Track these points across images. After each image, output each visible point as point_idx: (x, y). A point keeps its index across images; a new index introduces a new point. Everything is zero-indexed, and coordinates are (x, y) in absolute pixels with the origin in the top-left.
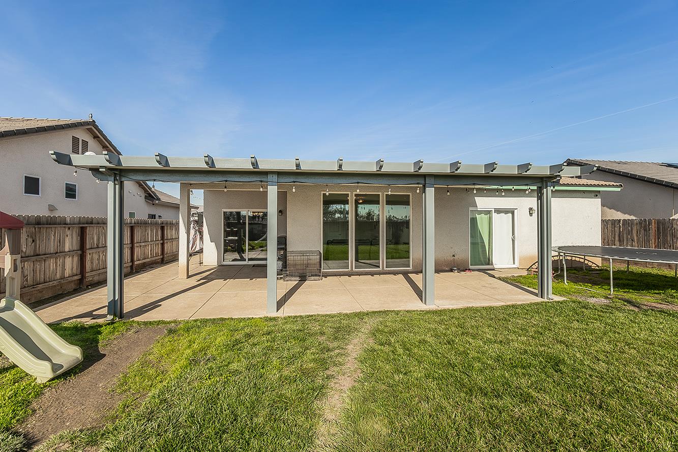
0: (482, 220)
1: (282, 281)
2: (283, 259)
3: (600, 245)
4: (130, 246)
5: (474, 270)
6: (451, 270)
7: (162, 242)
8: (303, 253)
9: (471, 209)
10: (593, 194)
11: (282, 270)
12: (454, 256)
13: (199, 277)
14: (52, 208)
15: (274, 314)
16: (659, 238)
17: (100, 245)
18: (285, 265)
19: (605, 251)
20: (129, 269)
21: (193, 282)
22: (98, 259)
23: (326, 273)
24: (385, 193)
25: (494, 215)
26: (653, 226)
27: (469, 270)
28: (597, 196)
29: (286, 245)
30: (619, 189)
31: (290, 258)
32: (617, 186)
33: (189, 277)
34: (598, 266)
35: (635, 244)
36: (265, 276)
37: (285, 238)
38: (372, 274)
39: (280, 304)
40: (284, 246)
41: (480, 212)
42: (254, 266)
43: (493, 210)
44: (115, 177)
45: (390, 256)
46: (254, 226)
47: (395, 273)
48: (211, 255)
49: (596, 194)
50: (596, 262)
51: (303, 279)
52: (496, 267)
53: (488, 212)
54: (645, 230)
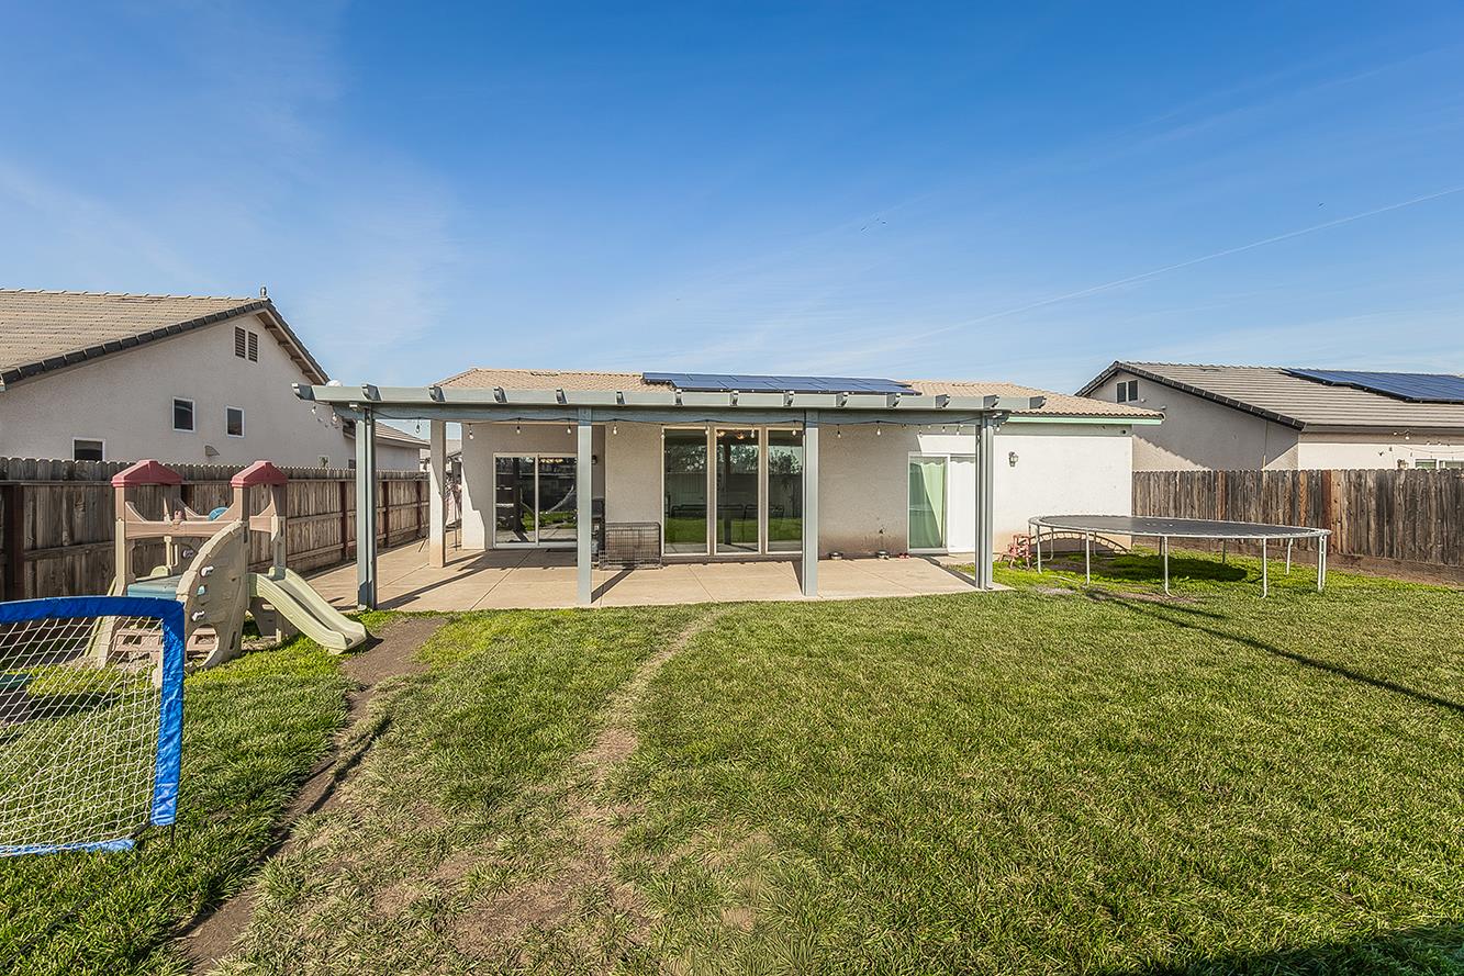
0: (930, 473)
1: (597, 570)
2: (600, 537)
3: (1129, 514)
4: (341, 515)
5: (912, 556)
6: (877, 556)
7: (384, 510)
8: (631, 526)
9: (910, 454)
10: (1120, 429)
11: (597, 555)
12: (881, 532)
13: (460, 565)
14: (210, 452)
15: (588, 605)
16: (1226, 503)
17: (302, 514)
18: (602, 546)
19: (1138, 524)
20: (339, 553)
21: (453, 571)
22: (300, 536)
23: (669, 558)
24: (768, 429)
25: (951, 465)
26: (1220, 483)
27: (906, 554)
28: (1124, 432)
29: (604, 515)
30: (1159, 422)
31: (611, 535)
32: (1154, 417)
33: (445, 565)
34: (1125, 550)
35: (1196, 513)
36: (575, 563)
37: (602, 502)
38: (742, 561)
39: (595, 595)
40: (600, 516)
41: (928, 460)
42: (549, 550)
43: (949, 456)
44: (366, 414)
45: (775, 535)
46: (549, 483)
47: (780, 560)
48: (475, 533)
49: (1124, 430)
50: (1123, 542)
51: (630, 566)
52: (950, 550)
53: (941, 460)
54: (1209, 490)
